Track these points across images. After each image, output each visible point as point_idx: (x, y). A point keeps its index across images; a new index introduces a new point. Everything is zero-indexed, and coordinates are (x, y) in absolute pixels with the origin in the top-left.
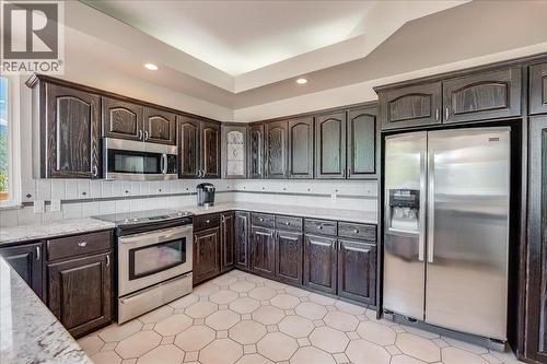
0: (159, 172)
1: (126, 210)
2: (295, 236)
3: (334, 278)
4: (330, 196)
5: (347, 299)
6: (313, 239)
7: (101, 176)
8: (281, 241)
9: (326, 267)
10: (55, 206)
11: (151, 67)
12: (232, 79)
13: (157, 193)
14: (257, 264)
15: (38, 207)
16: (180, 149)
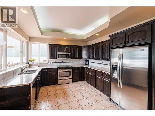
0: (67, 58)
1: (62, 65)
2: (94, 74)
3: (102, 87)
4: (107, 65)
5: (104, 93)
6: (98, 76)
7: (57, 59)
8: (92, 75)
9: (100, 84)
10: (52, 64)
11: (65, 38)
12: (84, 36)
13: (68, 62)
14: (87, 80)
15: (50, 63)
16: (71, 53)
